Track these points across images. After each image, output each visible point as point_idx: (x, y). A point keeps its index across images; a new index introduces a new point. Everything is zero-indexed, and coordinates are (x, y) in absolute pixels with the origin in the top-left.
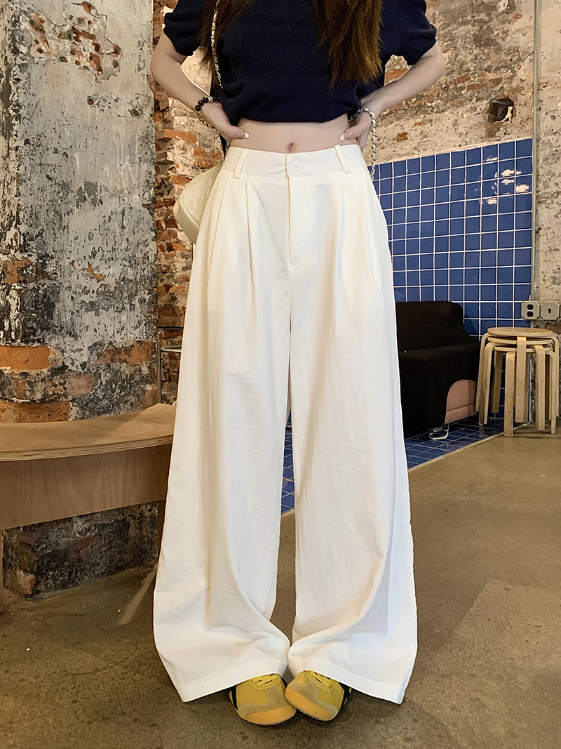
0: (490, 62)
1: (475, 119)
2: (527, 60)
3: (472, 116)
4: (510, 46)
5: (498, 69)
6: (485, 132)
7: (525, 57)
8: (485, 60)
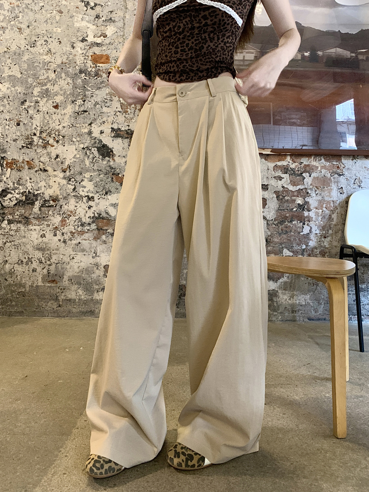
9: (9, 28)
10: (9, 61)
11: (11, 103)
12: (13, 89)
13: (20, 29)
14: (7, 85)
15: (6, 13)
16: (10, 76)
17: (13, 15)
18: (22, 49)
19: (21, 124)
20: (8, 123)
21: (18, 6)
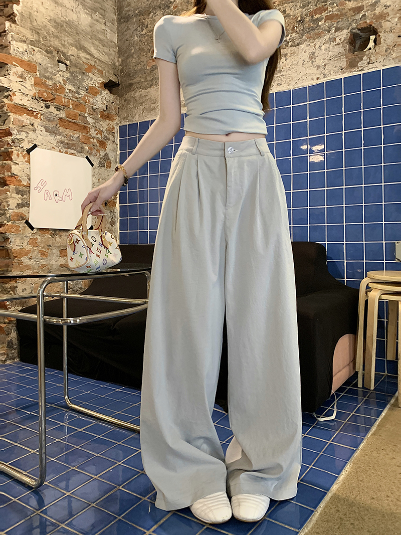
1: (335, 50)
3: (331, 47)
6: (345, 63)
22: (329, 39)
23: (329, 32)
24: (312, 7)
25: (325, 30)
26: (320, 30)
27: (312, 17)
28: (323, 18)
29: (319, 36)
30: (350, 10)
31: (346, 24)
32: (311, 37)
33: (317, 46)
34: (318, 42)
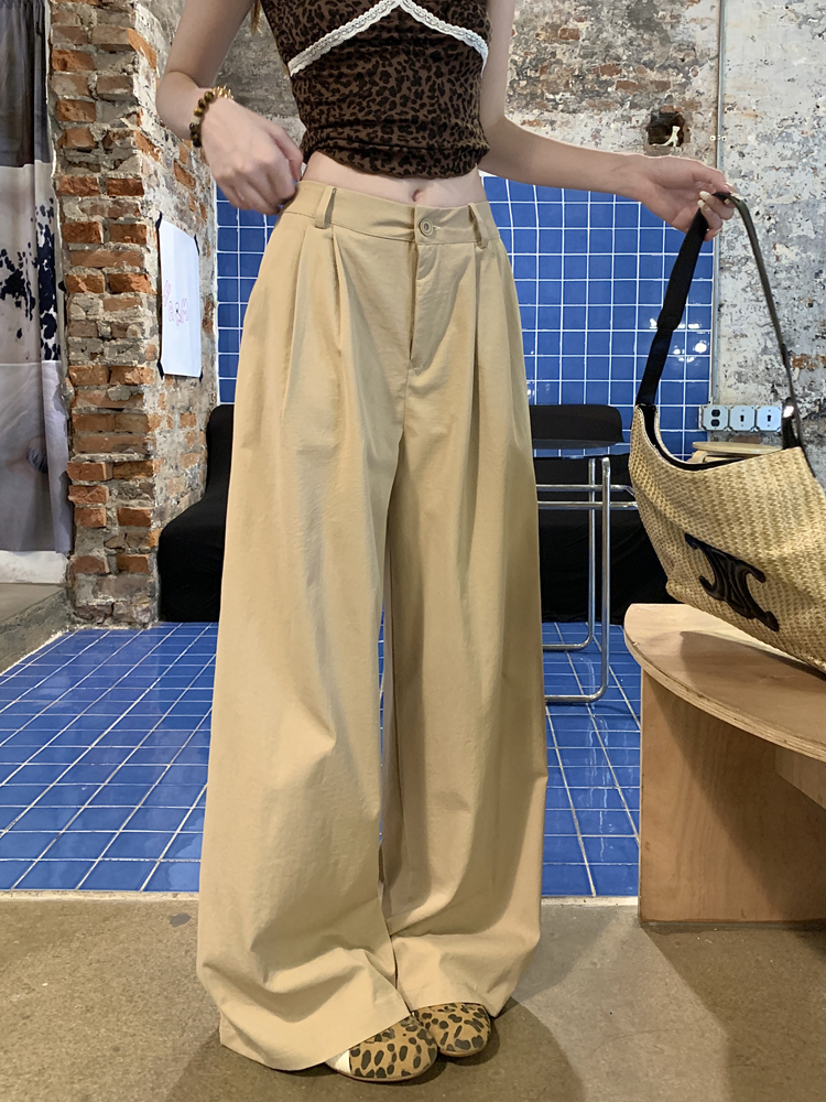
0: (652, 54)
1: (629, 134)
2: (706, 66)
3: (624, 129)
4: (683, 40)
5: (663, 68)
7: (704, 61)
8: (645, 50)
9: (800, 168)
10: (799, 215)
11: (801, 276)
12: (804, 255)
13: (814, 169)
14: (796, 249)
15: (795, 146)
16: (799, 237)
17: (805, 149)
18: (818, 198)
19: (815, 304)
20: (796, 303)
21: (813, 136)
22: (622, 115)
23: (622, 105)
24: (598, 63)
25: (617, 102)
26: (610, 100)
27: (598, 76)
28: (613, 83)
29: (607, 107)
30: (652, 83)
31: (646, 101)
32: (594, 106)
33: (604, 122)
34: (606, 117)
